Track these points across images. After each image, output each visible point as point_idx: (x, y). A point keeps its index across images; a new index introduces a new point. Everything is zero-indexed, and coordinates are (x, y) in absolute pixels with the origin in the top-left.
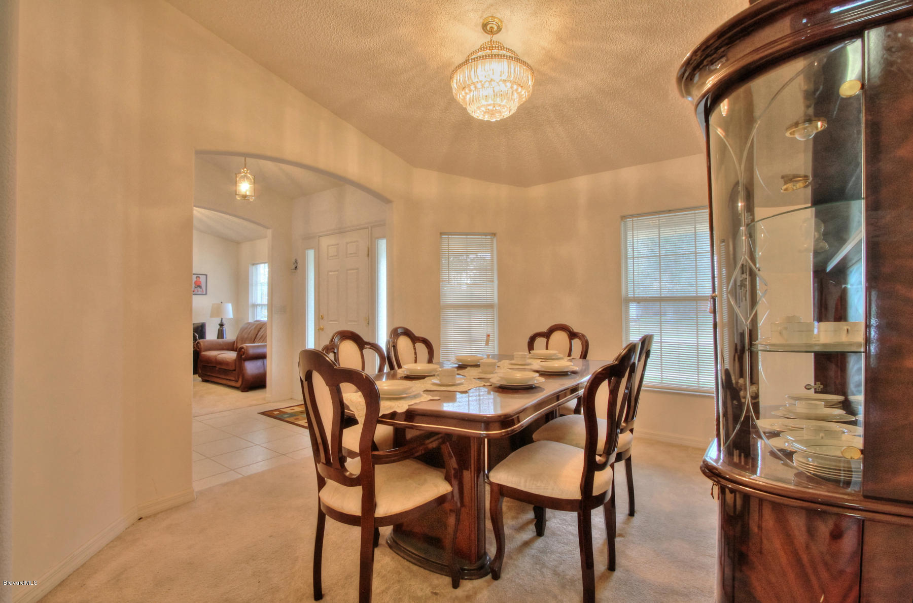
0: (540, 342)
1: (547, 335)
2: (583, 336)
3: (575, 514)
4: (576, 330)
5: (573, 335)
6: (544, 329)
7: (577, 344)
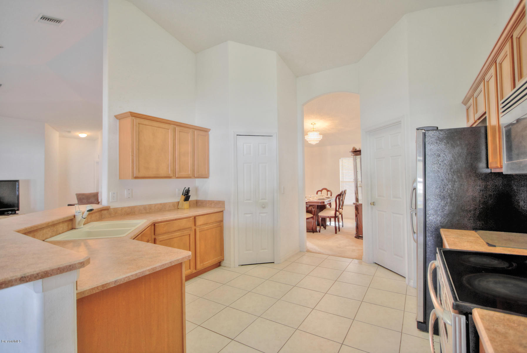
0: (319, 193)
1: (321, 191)
2: (331, 191)
3: (334, 219)
4: (328, 189)
5: (328, 191)
6: (320, 189)
7: (329, 193)
